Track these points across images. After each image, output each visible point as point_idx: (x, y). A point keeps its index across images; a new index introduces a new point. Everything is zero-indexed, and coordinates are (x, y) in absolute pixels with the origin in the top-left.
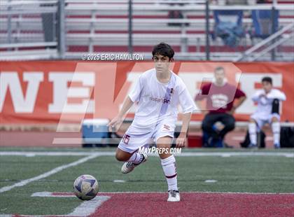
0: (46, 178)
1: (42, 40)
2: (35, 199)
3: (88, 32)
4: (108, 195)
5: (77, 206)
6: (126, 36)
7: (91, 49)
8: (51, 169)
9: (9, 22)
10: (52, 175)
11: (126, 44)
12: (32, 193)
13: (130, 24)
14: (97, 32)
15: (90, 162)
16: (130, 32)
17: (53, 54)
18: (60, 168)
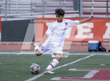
0: (74, 63)
1: (73, 10)
2: (70, 71)
3: (91, 7)
4: (98, 70)
5: (86, 74)
6: (106, 9)
7: (92, 13)
8: (76, 60)
9: (60, 3)
10: (76, 62)
11: (106, 12)
12: (69, 69)
13: (107, 4)
14: (94, 7)
15: (91, 57)
16: (107, 7)
17: (77, 15)
18: (80, 60)
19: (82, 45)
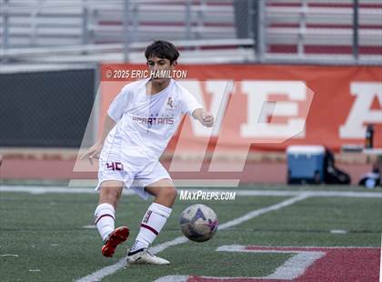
0: (237, 226)
1: (234, 35)
2: (222, 254)
3: (297, 26)
4: (322, 250)
5: (280, 265)
6: (350, 32)
7: (301, 49)
8: (243, 215)
9: (188, 12)
10: (245, 223)
11: (349, 42)
12: (217, 246)
13: (356, 16)
14: (309, 26)
15: (298, 204)
16: (356, 26)
17: (249, 55)
18: (256, 213)
19: (266, 161)
